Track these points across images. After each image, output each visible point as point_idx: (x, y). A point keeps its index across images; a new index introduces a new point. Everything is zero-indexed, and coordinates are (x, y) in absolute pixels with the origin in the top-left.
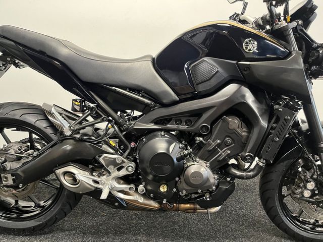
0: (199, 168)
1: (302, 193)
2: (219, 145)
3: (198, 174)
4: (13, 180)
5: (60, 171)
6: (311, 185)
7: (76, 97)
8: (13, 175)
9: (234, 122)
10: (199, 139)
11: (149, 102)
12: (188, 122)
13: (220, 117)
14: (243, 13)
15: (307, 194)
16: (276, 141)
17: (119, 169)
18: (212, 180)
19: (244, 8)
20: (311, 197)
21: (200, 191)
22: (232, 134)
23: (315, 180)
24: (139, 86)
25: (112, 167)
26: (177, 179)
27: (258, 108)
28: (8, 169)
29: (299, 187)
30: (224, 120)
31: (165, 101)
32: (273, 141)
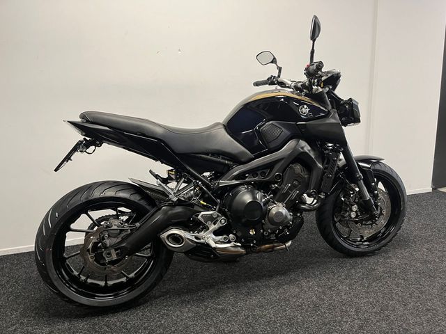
0: (279, 209)
1: (350, 215)
2: (290, 188)
3: (279, 214)
4: (117, 254)
5: (164, 235)
6: (355, 208)
7: (171, 168)
8: (116, 250)
9: (298, 168)
10: (274, 186)
11: (229, 163)
12: (263, 174)
13: (288, 166)
14: (279, 76)
15: (353, 215)
16: (330, 177)
17: (215, 224)
18: (289, 217)
19: (280, 72)
20: (357, 217)
21: (281, 228)
22: (297, 177)
23: (357, 203)
24: (218, 150)
25: (210, 222)
26: (263, 221)
27: (314, 155)
28: (108, 245)
29: (346, 211)
30: (291, 168)
31: (243, 160)
32: (328, 177)
